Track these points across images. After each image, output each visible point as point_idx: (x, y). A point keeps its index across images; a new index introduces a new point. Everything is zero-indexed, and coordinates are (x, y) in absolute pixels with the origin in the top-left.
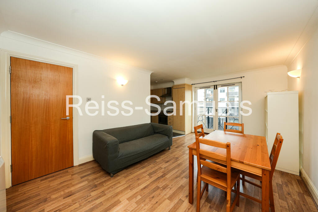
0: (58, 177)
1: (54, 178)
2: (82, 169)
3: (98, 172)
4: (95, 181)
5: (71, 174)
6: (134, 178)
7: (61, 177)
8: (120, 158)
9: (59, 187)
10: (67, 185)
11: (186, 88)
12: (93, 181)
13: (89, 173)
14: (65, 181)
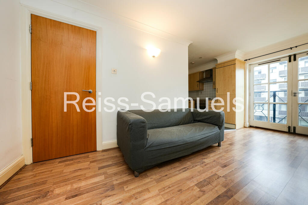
0: (76, 161)
1: (72, 162)
2: (104, 155)
3: (121, 165)
4: (114, 178)
5: (91, 160)
6: (173, 186)
7: (79, 162)
8: (149, 149)
9: (70, 176)
10: (79, 176)
11: (237, 65)
12: (111, 177)
13: (110, 163)
14: (80, 169)
